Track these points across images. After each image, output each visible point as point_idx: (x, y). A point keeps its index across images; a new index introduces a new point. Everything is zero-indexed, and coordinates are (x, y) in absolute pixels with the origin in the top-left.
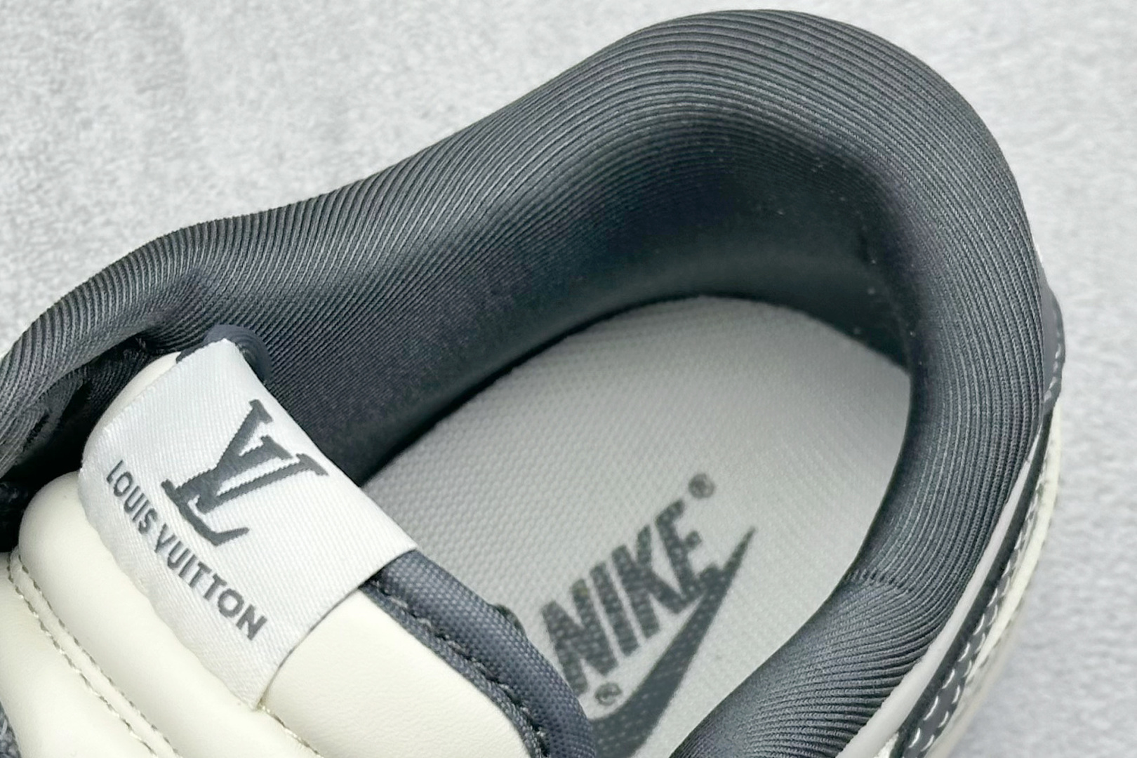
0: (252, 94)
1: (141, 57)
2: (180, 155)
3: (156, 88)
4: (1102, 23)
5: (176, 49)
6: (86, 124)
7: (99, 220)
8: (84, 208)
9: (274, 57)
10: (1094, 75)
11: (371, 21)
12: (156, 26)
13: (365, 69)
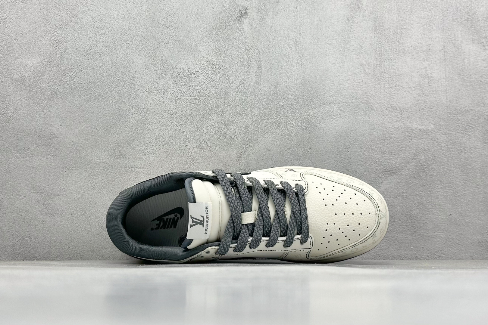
0: (268, 80)
1: (257, 71)
2: (258, 85)
3: (258, 75)
4: (366, 99)
5: (261, 71)
6: (249, 78)
7: (247, 90)
8: (246, 88)
9: (272, 76)
10: (363, 105)
11: (284, 74)
12: (260, 68)
13: (282, 80)
